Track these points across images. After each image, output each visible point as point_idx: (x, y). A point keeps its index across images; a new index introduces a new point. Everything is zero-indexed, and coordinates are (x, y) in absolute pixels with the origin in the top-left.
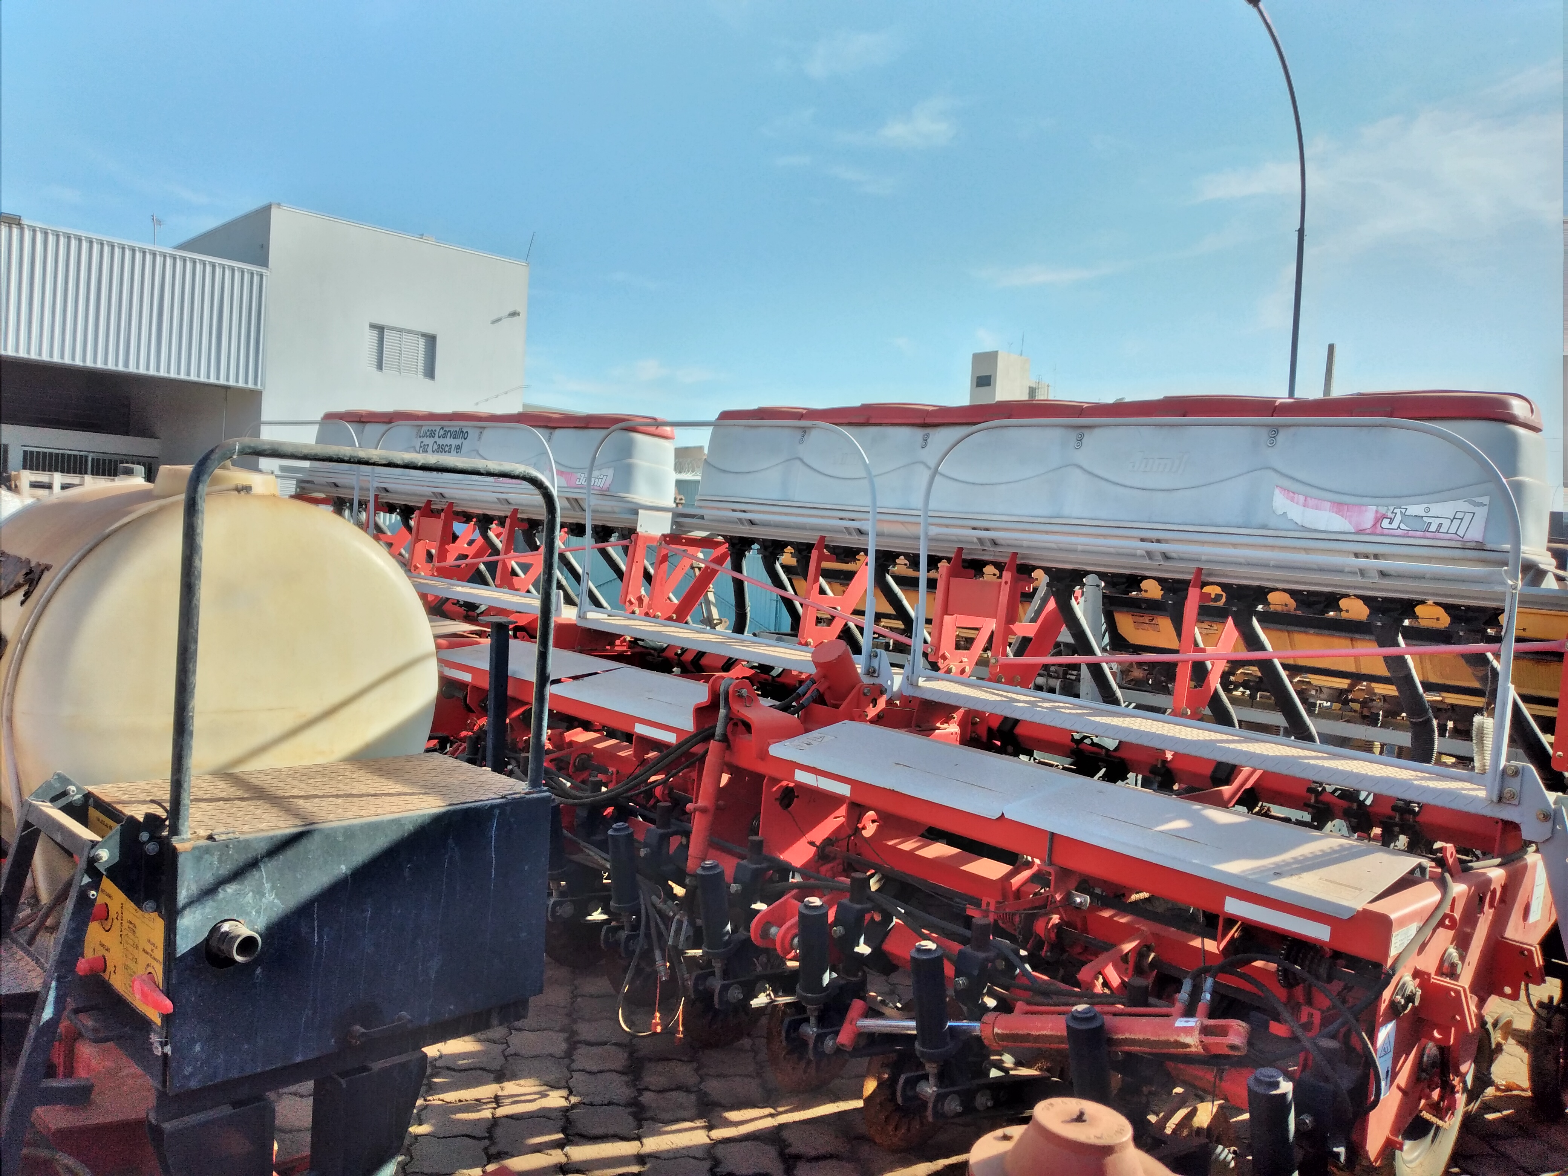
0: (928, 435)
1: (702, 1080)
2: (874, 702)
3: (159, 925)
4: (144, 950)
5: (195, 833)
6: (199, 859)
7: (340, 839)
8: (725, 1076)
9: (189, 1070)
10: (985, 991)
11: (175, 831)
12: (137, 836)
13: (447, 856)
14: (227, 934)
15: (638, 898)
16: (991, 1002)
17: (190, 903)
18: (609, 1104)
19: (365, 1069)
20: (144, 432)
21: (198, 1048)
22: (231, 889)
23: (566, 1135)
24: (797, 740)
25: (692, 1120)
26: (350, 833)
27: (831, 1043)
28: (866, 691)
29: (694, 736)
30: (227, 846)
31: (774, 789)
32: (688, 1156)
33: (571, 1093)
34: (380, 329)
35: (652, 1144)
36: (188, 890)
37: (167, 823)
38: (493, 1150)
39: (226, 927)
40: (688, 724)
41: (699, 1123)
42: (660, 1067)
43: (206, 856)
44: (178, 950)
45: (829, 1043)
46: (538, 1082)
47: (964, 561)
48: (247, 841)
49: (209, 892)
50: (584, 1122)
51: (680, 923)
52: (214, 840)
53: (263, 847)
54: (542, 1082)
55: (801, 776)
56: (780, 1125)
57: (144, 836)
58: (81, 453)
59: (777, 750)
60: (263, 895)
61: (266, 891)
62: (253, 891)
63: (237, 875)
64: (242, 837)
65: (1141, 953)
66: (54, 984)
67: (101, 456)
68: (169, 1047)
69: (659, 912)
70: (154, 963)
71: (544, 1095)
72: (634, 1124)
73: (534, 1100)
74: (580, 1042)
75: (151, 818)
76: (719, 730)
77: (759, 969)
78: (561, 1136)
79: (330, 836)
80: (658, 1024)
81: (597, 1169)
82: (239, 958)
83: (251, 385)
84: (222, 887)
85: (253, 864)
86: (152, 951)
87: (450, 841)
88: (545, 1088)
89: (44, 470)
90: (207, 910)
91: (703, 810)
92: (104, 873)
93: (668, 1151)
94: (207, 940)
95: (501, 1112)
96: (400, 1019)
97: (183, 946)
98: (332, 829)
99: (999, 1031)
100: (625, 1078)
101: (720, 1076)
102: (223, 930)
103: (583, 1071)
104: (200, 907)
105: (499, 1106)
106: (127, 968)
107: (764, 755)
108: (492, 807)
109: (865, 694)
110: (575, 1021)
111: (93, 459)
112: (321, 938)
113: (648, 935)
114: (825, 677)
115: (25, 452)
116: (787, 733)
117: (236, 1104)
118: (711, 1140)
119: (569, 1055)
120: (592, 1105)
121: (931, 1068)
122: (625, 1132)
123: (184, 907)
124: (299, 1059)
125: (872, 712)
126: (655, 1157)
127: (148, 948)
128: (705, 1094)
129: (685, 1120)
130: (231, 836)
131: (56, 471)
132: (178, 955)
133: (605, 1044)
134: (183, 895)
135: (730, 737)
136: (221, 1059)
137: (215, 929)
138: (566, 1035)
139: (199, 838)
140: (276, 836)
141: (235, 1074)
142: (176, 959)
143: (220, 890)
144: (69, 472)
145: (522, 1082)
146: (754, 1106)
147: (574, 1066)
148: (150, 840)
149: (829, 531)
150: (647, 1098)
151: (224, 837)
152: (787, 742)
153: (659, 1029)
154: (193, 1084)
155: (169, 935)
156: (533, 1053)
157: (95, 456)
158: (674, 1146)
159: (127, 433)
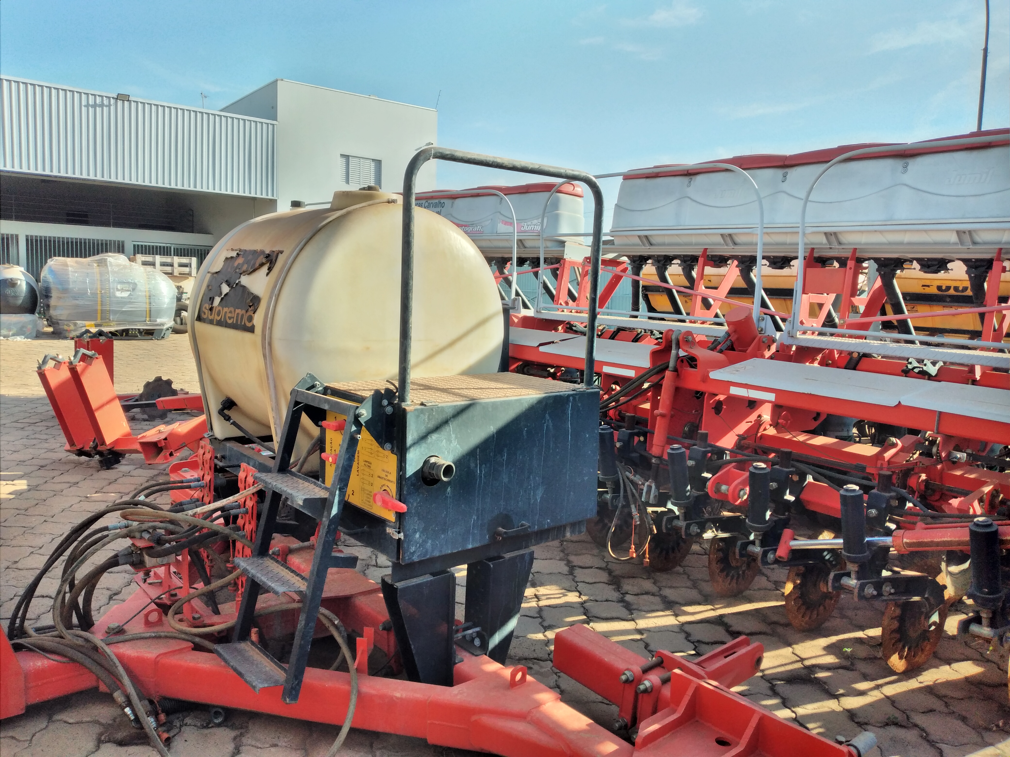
0: (787, 173)
1: (660, 589)
2: (769, 347)
3: (393, 459)
4: (379, 477)
5: (413, 401)
6: (418, 417)
7: (490, 410)
8: (674, 587)
9: (413, 549)
10: (887, 518)
11: (402, 399)
12: (381, 402)
13: (545, 425)
14: (435, 464)
15: (617, 473)
16: (893, 526)
17: (414, 444)
18: (607, 601)
19: (500, 557)
20: (203, 231)
21: (417, 536)
22: (434, 436)
23: (588, 617)
24: (728, 369)
25: (662, 611)
26: (495, 406)
27: (772, 556)
28: (764, 340)
29: (649, 371)
30: (432, 410)
31: (711, 402)
32: (668, 630)
33: (581, 594)
34: (347, 157)
35: (642, 624)
36: (412, 435)
37: (397, 394)
38: (545, 624)
39: (433, 460)
40: (646, 363)
41: (668, 613)
42: (631, 581)
43: (422, 415)
44: (407, 473)
45: (771, 556)
46: (558, 588)
47: (815, 258)
48: (442, 407)
49: (423, 438)
50: (595, 609)
51: (650, 487)
52: (425, 405)
53: (450, 412)
54: (561, 588)
55: (734, 391)
56: (721, 615)
57: (385, 402)
58: (168, 245)
59: (715, 375)
60: (451, 442)
61: (452, 439)
62: (445, 439)
63: (437, 429)
64: (440, 405)
65: (994, 495)
66: (337, 492)
67: (179, 247)
68: (402, 534)
69: (632, 482)
70: (387, 483)
71: (565, 595)
72: (627, 612)
73: (560, 598)
74: (575, 566)
75: (388, 390)
76: (672, 364)
77: (706, 516)
78: (585, 617)
79: (485, 407)
80: (633, 552)
81: (615, 636)
82: (445, 479)
83: (270, 197)
84: (430, 435)
85: (446, 422)
86: (387, 476)
87: (547, 416)
88: (563, 591)
89: (149, 254)
90: (423, 449)
91: (663, 416)
92: (364, 424)
93: (655, 627)
94: (422, 468)
95: (542, 603)
96: (522, 525)
97: (411, 469)
98: (485, 403)
99: (908, 541)
100: (611, 587)
101: (671, 587)
102: (431, 462)
103: (583, 582)
104: (419, 447)
105: (539, 600)
106: (363, 490)
107: (706, 379)
108: (569, 396)
109: (763, 342)
110: (567, 555)
111: (174, 249)
112: (481, 471)
113: (626, 497)
114: (735, 331)
115: (134, 246)
116: (720, 366)
117: (433, 574)
118: (680, 622)
119: (571, 573)
120: (597, 601)
121: (852, 567)
122: (624, 617)
123: (410, 447)
124: (470, 546)
125: (768, 354)
126: (648, 630)
127: (383, 475)
128: (665, 597)
129: (658, 611)
130: (433, 404)
131: (157, 254)
132: (407, 476)
133: (592, 568)
134: (410, 439)
135: (679, 370)
136: (429, 544)
137: (426, 462)
138: (565, 562)
139: (416, 404)
140: (457, 405)
141: (437, 554)
142: (406, 479)
143: (429, 437)
144: (164, 255)
145: (548, 587)
146: (699, 604)
147: (577, 579)
148: (387, 405)
149: (709, 244)
150: (628, 598)
151: (430, 404)
152: (721, 370)
153: (634, 555)
154: (416, 558)
155: (401, 464)
156: (549, 572)
157: (176, 246)
158: (657, 625)
159: (192, 232)
